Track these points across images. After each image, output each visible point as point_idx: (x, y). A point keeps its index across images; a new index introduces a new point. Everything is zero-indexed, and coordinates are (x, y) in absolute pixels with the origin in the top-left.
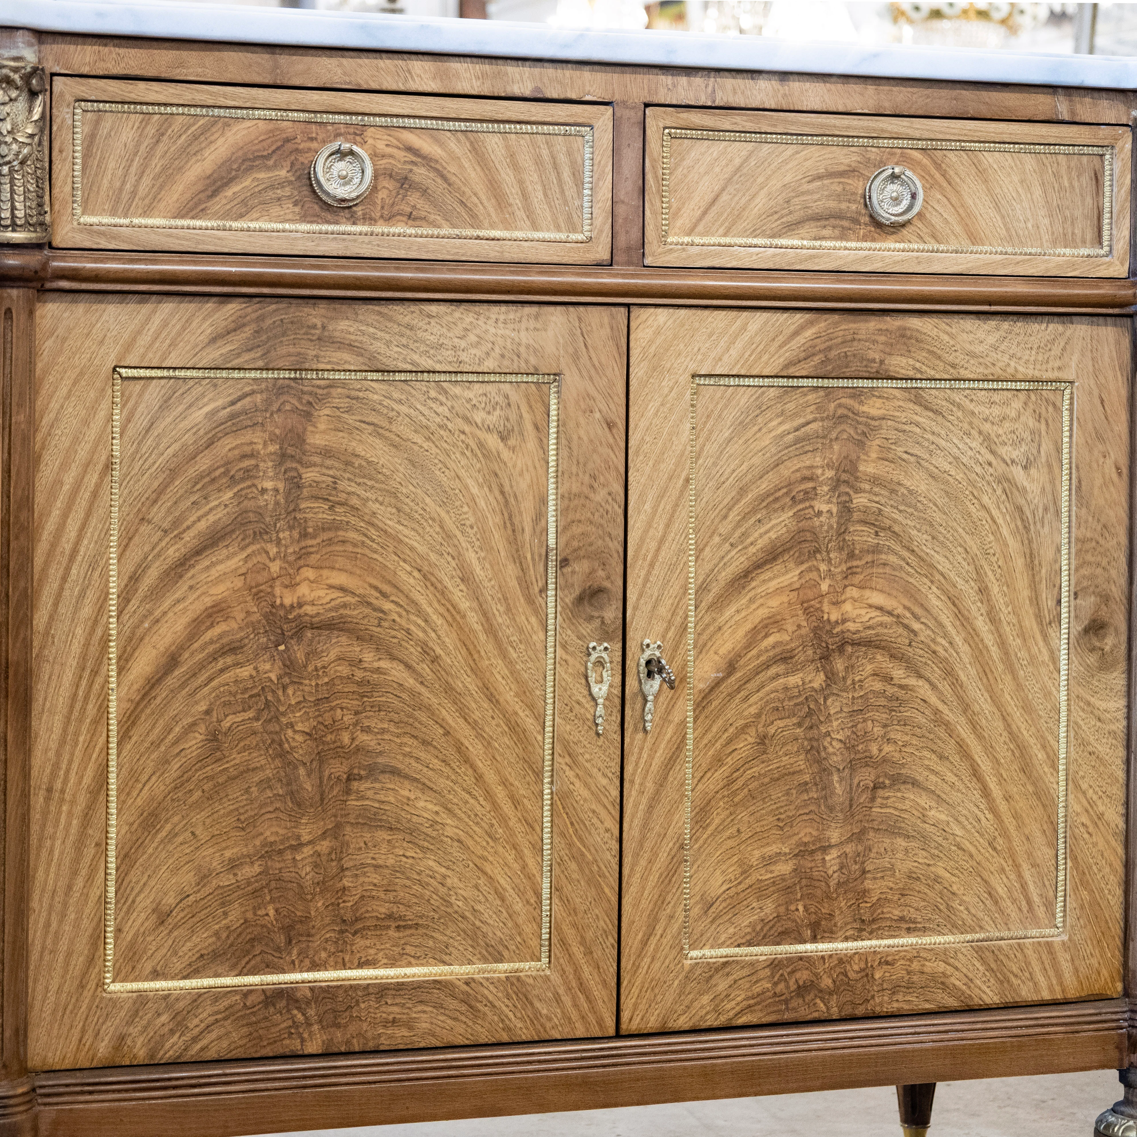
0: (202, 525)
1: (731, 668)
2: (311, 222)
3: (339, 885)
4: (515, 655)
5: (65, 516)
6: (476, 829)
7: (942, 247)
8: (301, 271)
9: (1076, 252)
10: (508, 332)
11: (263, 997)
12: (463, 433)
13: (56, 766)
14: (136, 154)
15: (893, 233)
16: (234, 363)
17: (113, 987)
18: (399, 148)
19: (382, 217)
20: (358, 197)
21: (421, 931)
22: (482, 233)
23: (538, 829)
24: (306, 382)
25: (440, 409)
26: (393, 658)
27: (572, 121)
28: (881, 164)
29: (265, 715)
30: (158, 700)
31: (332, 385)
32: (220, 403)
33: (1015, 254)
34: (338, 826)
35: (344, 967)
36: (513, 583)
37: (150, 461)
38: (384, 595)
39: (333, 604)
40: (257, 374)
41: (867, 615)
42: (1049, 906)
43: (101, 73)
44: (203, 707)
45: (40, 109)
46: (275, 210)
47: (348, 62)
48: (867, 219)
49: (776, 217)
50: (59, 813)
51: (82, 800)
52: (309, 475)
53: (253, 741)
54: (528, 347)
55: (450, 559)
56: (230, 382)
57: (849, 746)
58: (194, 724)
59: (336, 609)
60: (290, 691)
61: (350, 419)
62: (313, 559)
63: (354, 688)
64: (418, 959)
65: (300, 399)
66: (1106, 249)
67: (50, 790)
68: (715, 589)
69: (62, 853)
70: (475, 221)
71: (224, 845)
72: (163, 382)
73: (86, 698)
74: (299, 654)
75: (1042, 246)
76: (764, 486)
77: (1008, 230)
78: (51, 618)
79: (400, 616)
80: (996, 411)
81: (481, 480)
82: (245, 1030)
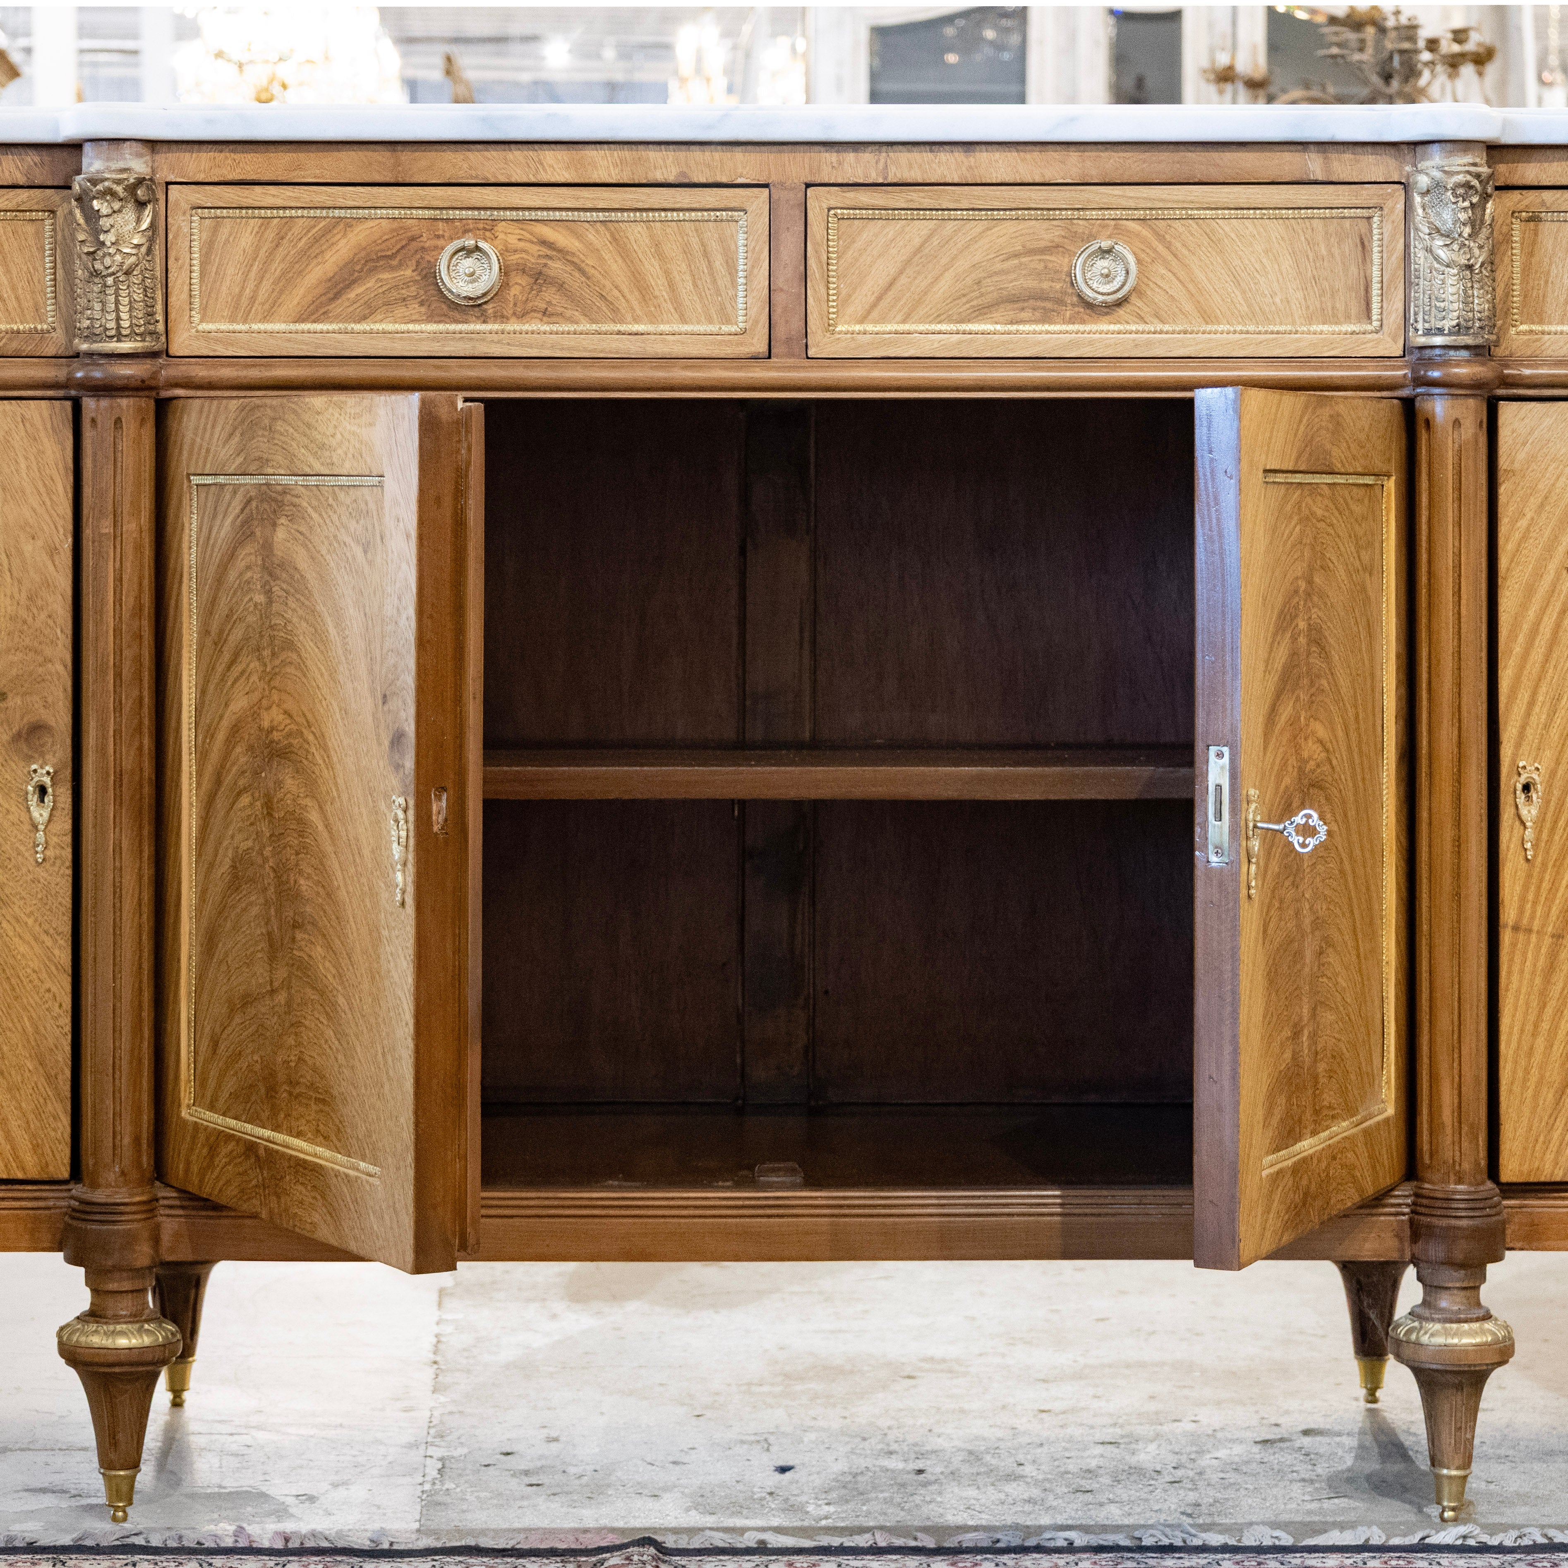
2: (440, 322)
7: (1166, 327)
8: (422, 373)
9: (1337, 328)
14: (255, 259)
15: (1107, 314)
18: (532, 242)
19: (514, 314)
20: (484, 295)
22: (623, 328)
27: (722, 206)
28: (1092, 237)
33: (1259, 333)
43: (216, 180)
45: (149, 220)
46: (400, 311)
47: (475, 156)
48: (1075, 299)
49: (964, 300)
66: (1376, 324)
70: (616, 315)
75: (1294, 323)
77: (1250, 306)
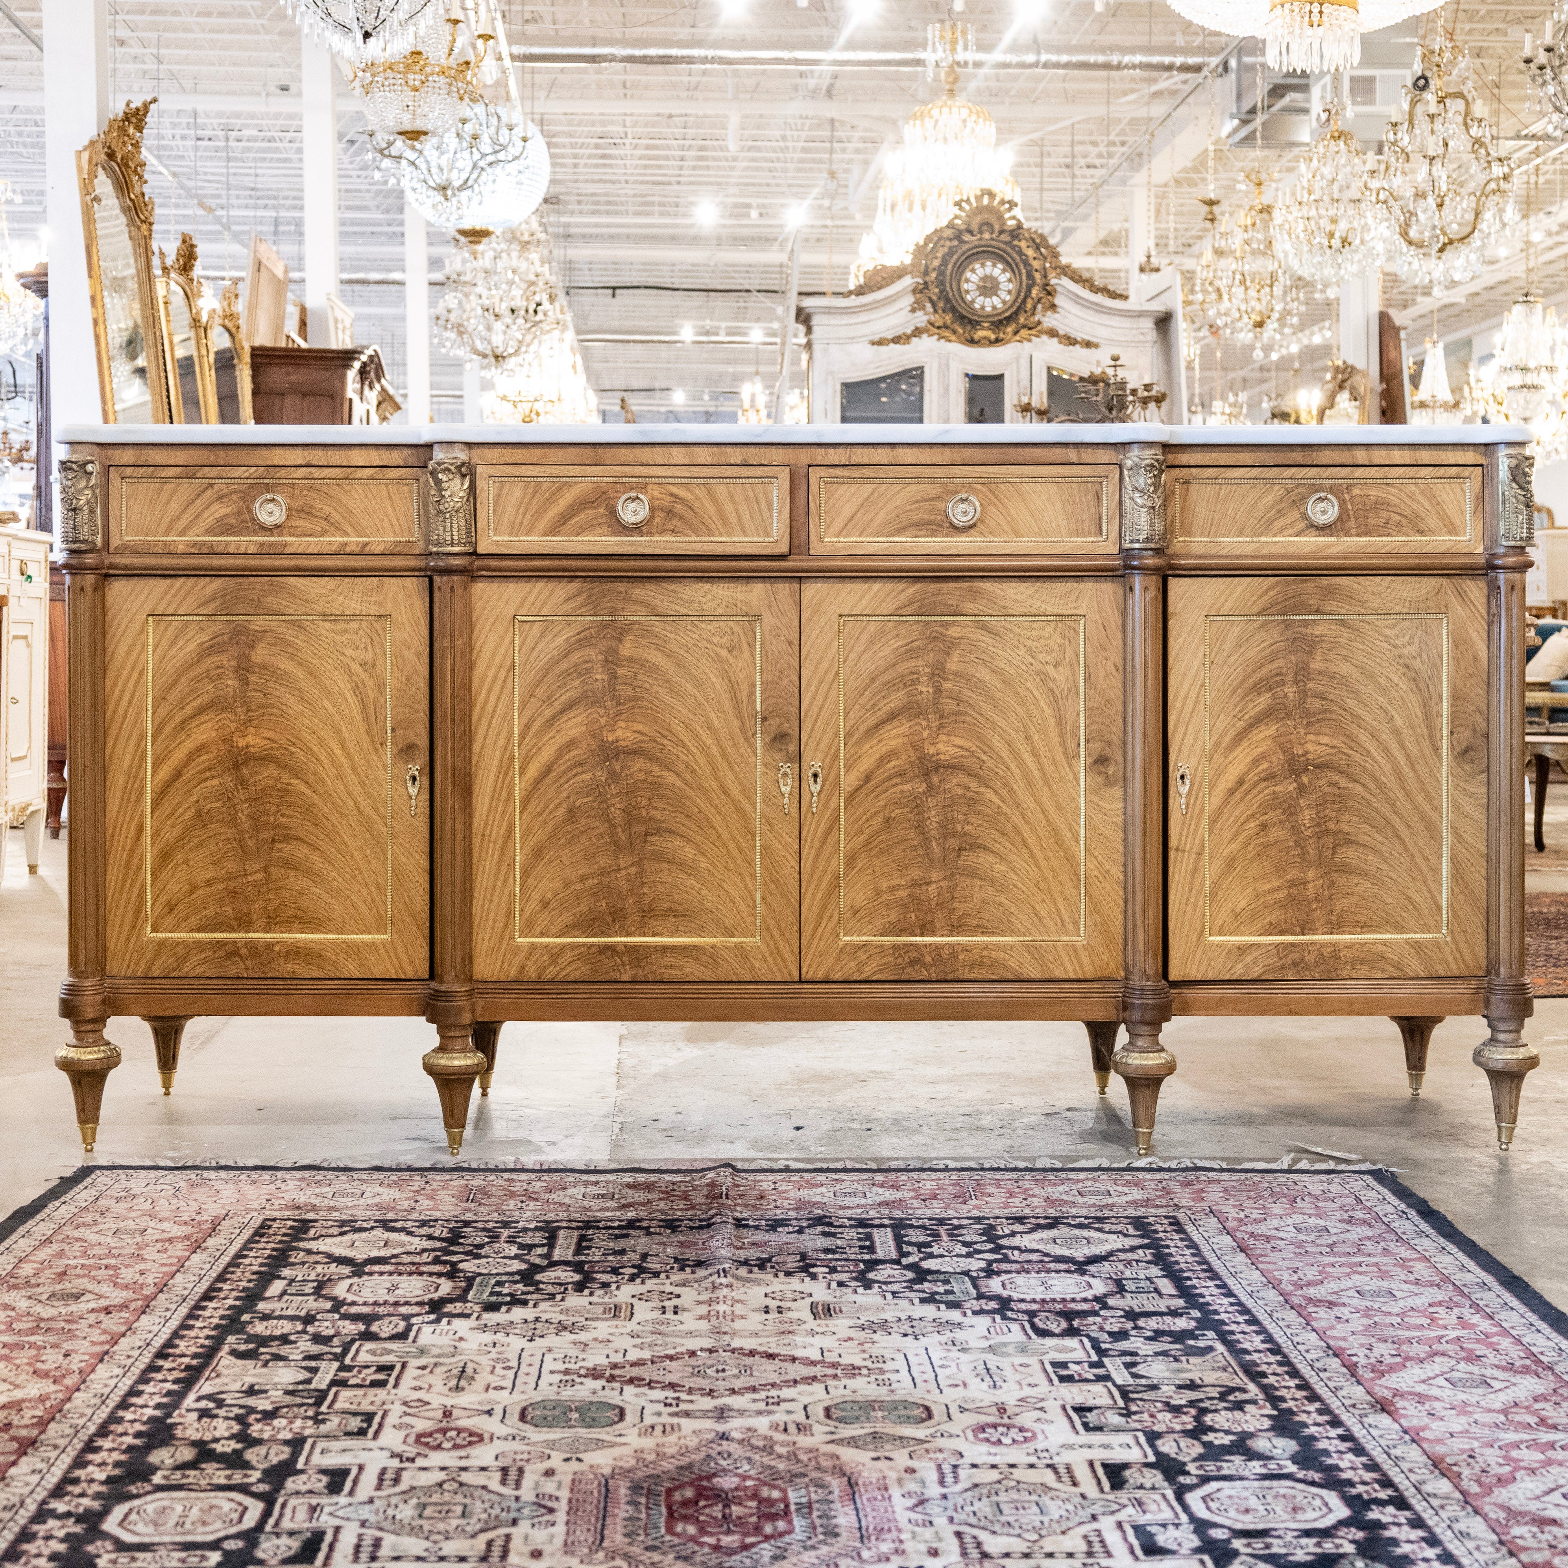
0: (563, 698)
1: (867, 779)
2: (619, 536)
3: (641, 892)
4: (738, 770)
5: (489, 693)
6: (718, 864)
7: (996, 539)
8: (610, 563)
9: (1084, 540)
10: (730, 595)
11: (598, 949)
12: (707, 648)
13: (486, 823)
14: (522, 503)
15: (965, 532)
16: (578, 613)
17: (519, 940)
18: (667, 495)
19: (657, 532)
20: (642, 522)
21: (688, 918)
22: (714, 540)
23: (753, 866)
24: (618, 622)
25: (693, 636)
26: (669, 770)
27: (765, 476)
28: (957, 493)
29: (599, 800)
30: (541, 790)
31: (633, 623)
32: (572, 633)
33: (1044, 542)
34: (640, 860)
35: (644, 936)
36: (737, 730)
37: (535, 664)
38: (664, 736)
39: (635, 740)
40: (591, 618)
41: (952, 751)
42: (1076, 924)
43: (502, 462)
44: (565, 794)
45: (467, 484)
46: (598, 530)
47: (637, 451)
48: (948, 524)
49: (891, 525)
50: (488, 847)
51: (500, 842)
52: (621, 672)
53: (593, 813)
54: (742, 601)
55: (700, 717)
56: (577, 623)
57: (942, 826)
58: (561, 803)
59: (637, 743)
60: (612, 787)
61: (643, 641)
62: (624, 716)
63: (647, 786)
64: (686, 933)
65: (615, 631)
66: (1105, 537)
67: (483, 835)
68: (857, 735)
69: (490, 868)
70: (710, 533)
71: (578, 868)
72: (541, 623)
73: (502, 788)
74: (617, 768)
75: (1061, 537)
76: (886, 677)
77: (1039, 528)
78: (482, 746)
79: (673, 748)
80: (1035, 633)
81: (718, 674)
82: (589, 966)
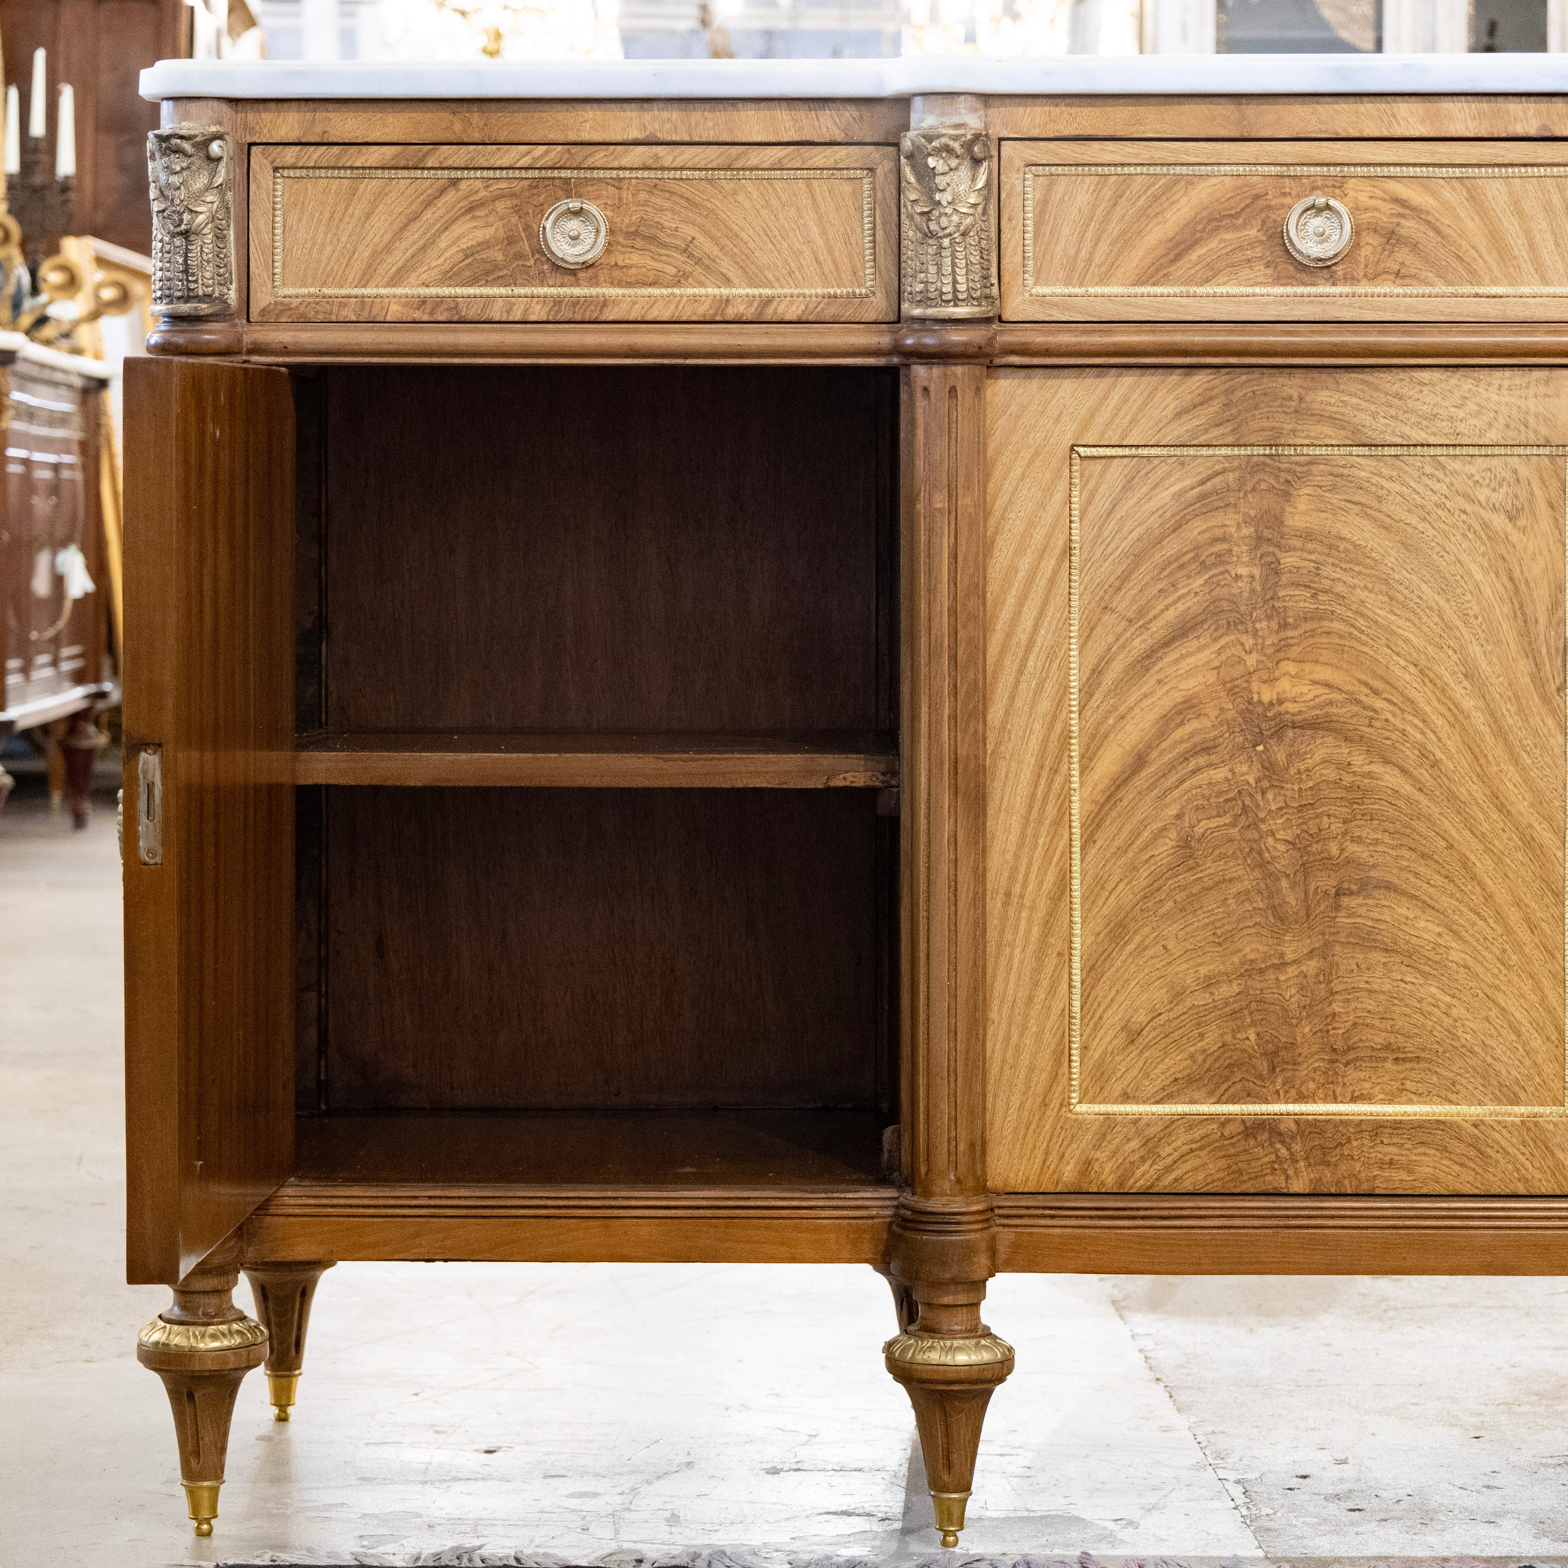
0: (1171, 614)
2: (1286, 285)
3: (1329, 1010)
4: (1529, 761)
5: (1021, 603)
6: (1486, 954)
8: (1271, 339)
10: (1513, 400)
11: (1242, 1128)
12: (1465, 512)
13: (1014, 870)
14: (1091, 219)
16: (1202, 440)
17: (1079, 1108)
18: (1385, 200)
19: (1365, 276)
20: (1335, 256)
21: (1423, 1065)
22: (1481, 290)
23: (1559, 957)
24: (1283, 459)
25: (1437, 487)
26: (1387, 762)
29: (1243, 821)
30: (1125, 803)
31: (1313, 461)
32: (1188, 482)
34: (1327, 945)
35: (1335, 1100)
36: (1526, 680)
37: (1113, 545)
38: (1376, 692)
39: (1317, 700)
40: (1228, 451)
43: (1052, 135)
44: (1173, 811)
45: (984, 178)
46: (1245, 273)
47: (1325, 109)
50: (1018, 919)
51: (1043, 906)
52: (1288, 560)
53: (1230, 849)
54: (1537, 415)
55: (1451, 652)
56: (1200, 460)
58: (1164, 829)
59: (1320, 707)
60: (1270, 796)
61: (1334, 499)
62: (1295, 652)
63: (1341, 793)
64: (1420, 1096)
65: (1277, 477)
67: (1008, 894)
69: (1022, 962)
70: (1474, 278)
71: (1199, 961)
72: (1125, 461)
73: (1046, 798)
74: (1280, 755)
78: (1007, 713)
79: (1395, 716)
81: (1486, 564)
82: (1223, 1163)
